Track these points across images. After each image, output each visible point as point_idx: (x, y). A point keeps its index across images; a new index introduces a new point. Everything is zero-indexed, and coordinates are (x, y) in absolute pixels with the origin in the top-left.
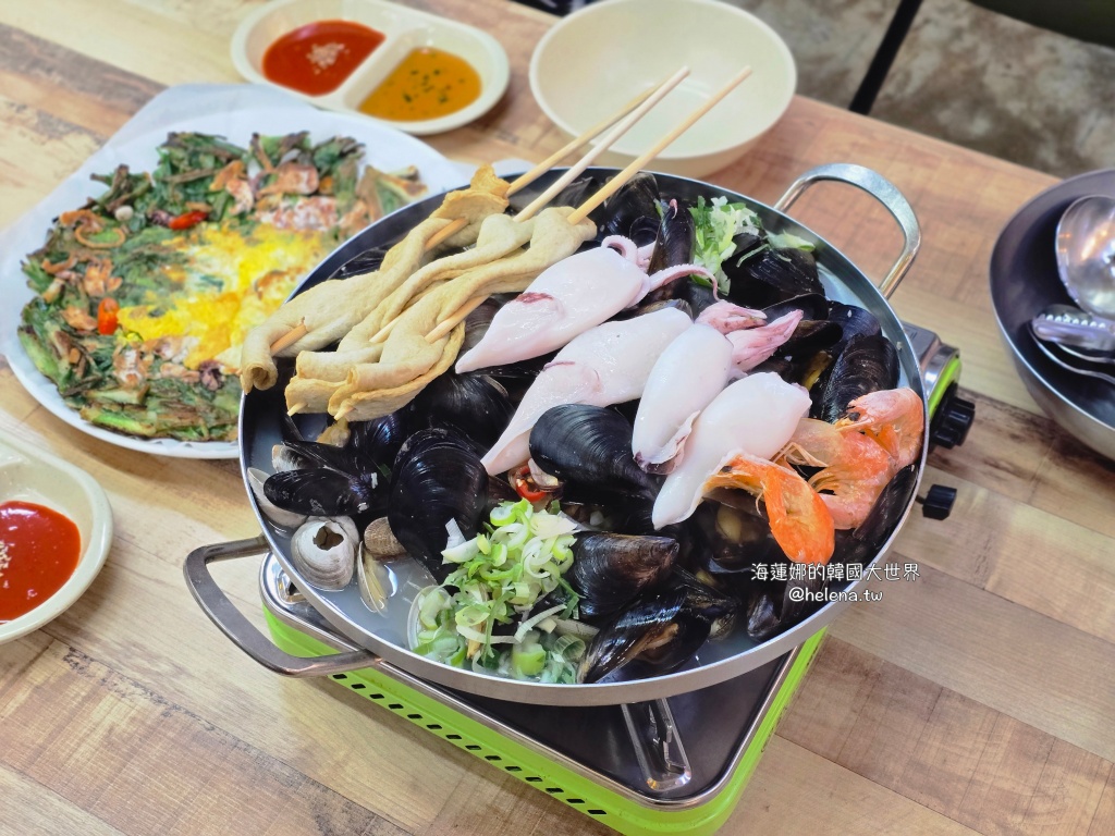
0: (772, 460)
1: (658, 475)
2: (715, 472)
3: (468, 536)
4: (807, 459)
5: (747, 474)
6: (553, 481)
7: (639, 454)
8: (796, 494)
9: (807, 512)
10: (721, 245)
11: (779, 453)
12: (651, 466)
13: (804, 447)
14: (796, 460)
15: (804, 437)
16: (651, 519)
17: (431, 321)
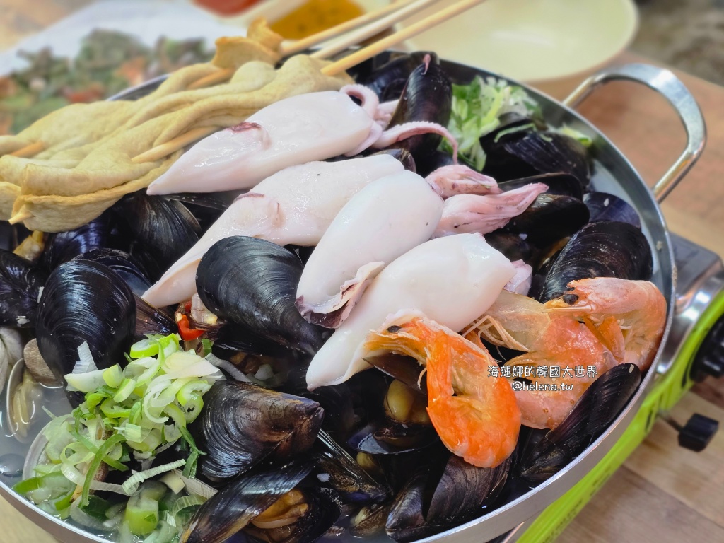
0: (461, 333)
1: (324, 327)
2: (380, 331)
3: (101, 363)
4: (504, 338)
5: (415, 338)
6: (211, 319)
7: (301, 299)
8: (473, 373)
9: (484, 396)
10: (484, 120)
11: (471, 326)
12: (313, 314)
13: (502, 323)
14: (492, 338)
15: (506, 312)
16: (305, 378)
17: (145, 143)
